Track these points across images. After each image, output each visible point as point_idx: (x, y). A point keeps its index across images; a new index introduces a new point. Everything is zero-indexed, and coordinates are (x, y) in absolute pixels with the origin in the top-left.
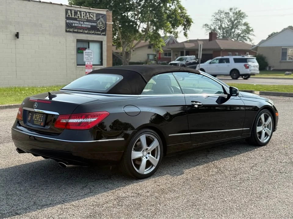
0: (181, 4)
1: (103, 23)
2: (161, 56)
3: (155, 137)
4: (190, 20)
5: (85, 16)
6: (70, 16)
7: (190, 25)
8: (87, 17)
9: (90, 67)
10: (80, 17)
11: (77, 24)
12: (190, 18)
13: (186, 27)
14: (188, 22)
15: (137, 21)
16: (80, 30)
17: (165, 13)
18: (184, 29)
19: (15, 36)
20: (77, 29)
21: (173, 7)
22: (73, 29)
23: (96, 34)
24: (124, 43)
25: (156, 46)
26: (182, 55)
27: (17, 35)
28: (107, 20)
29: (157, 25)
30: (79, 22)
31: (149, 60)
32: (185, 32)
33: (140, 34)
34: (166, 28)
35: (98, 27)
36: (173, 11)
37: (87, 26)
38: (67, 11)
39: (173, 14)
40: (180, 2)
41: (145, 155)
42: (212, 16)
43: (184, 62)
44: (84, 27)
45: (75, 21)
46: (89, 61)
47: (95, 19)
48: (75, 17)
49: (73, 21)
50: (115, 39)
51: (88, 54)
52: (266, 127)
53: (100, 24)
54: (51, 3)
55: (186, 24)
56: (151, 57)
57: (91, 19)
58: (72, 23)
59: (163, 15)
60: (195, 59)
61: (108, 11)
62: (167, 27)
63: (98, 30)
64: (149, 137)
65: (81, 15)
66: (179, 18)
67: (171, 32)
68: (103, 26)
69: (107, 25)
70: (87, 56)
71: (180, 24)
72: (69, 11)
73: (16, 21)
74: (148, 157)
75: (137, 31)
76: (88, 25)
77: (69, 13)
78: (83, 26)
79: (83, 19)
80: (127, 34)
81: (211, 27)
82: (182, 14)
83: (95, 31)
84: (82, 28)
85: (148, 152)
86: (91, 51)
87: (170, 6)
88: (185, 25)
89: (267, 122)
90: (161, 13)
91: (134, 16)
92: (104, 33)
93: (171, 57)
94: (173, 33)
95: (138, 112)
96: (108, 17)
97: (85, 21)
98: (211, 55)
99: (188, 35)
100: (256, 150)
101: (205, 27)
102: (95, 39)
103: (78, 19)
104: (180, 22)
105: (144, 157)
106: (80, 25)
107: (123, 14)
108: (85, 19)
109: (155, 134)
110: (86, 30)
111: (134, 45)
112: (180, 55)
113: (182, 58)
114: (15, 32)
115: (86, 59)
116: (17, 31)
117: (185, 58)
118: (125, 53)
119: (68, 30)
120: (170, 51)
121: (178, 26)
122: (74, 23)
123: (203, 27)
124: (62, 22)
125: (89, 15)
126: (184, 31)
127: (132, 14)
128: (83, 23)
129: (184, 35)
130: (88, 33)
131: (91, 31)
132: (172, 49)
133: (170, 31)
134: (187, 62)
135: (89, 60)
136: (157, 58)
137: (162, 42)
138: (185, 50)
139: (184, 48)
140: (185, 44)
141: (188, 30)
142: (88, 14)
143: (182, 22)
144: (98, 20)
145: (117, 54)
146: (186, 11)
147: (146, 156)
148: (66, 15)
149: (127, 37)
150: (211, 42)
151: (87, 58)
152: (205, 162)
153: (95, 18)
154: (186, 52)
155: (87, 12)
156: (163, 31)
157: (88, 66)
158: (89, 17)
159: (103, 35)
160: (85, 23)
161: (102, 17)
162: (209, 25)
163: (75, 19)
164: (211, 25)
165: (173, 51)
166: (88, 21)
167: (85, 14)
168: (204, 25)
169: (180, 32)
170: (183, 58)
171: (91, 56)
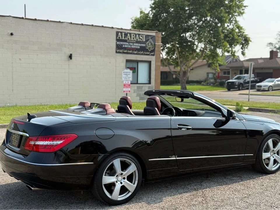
0: (239, 23)
1: (152, 44)
2: (220, 75)
3: (132, 161)
4: (248, 39)
5: (135, 38)
6: (121, 38)
7: (248, 44)
8: (136, 38)
9: (128, 86)
10: (130, 39)
11: (127, 45)
12: (247, 37)
13: (244, 46)
14: (246, 41)
15: (195, 41)
16: (130, 51)
17: (222, 33)
18: (242, 48)
19: (69, 57)
20: (127, 50)
21: (231, 27)
22: (122, 50)
23: (145, 54)
24: (181, 62)
25: (213, 65)
26: (241, 73)
27: (70, 57)
28: (156, 41)
29: (214, 44)
30: (129, 44)
31: (208, 78)
32: (243, 51)
33: (198, 54)
34: (223, 47)
35: (147, 48)
36: (231, 31)
37: (136, 47)
38: (117, 33)
39: (230, 33)
40: (238, 22)
41: (119, 180)
42: (277, 35)
43: (242, 81)
44: (134, 48)
45: (125, 43)
46: (127, 81)
47: (144, 41)
48: (125, 39)
49: (124, 43)
50: (174, 59)
51: (127, 73)
52: (275, 153)
53: (149, 45)
54: (103, 26)
55: (245, 43)
56: (211, 76)
57: (140, 40)
58: (122, 45)
59: (220, 35)
60: (253, 78)
61: (157, 32)
62: (225, 46)
63: (147, 51)
64: (125, 161)
65: (131, 37)
66: (236, 37)
67: (228, 52)
68: (152, 47)
69: (156, 46)
70: (125, 76)
71: (238, 43)
72: (120, 34)
73: (70, 43)
74: (123, 182)
75: (195, 51)
76: (138, 46)
77: (119, 36)
78: (132, 47)
79: (132, 40)
80: (185, 53)
81: (276, 46)
82: (240, 33)
83: (144, 51)
84: (132, 49)
85: (123, 177)
87: (228, 26)
88: (243, 44)
89: (277, 148)
90: (218, 33)
91: (192, 36)
92: (153, 53)
93: (230, 75)
94: (230, 52)
95: (112, 135)
96: (157, 38)
97: (135, 43)
98: (272, 73)
99: (246, 54)
100: (261, 178)
101: (269, 45)
102: (144, 59)
103: (128, 41)
104: (238, 41)
105: (119, 182)
106: (130, 47)
107: (182, 35)
108: (134, 40)
109: (132, 158)
110: (135, 51)
111: (191, 64)
112: (239, 73)
113: (240, 76)
114: (69, 54)
115: (124, 79)
116: (71, 53)
117: (243, 76)
118: (182, 72)
119: (118, 51)
120: (229, 70)
121: (236, 45)
122: (124, 45)
123: (267, 46)
124: (113, 44)
125: (139, 36)
126: (241, 50)
127: (190, 35)
128: (133, 44)
129: (242, 53)
130: (137, 54)
131: (140, 51)
132: (231, 67)
133: (228, 50)
134: (245, 80)
135: (127, 79)
136: (216, 76)
137: (220, 61)
138: (245, 68)
139: (242, 67)
140: (244, 63)
141: (246, 49)
142: (137, 35)
143: (239, 41)
144: (147, 41)
145: (175, 73)
146: (244, 30)
147: (121, 181)
148: (117, 37)
149: (184, 56)
150: (271, 61)
151: (125, 77)
152: (195, 190)
153: (144, 39)
154: (245, 70)
155: (137, 34)
156: (221, 50)
157: (126, 85)
158: (138, 38)
159: (151, 55)
160: (135, 44)
161: (151, 38)
162: (273, 44)
163: (125, 41)
164: (276, 43)
165: (232, 70)
166: (137, 42)
167: (134, 36)
168: (268, 44)
169: (238, 51)
170: (242, 77)
171: (129, 76)
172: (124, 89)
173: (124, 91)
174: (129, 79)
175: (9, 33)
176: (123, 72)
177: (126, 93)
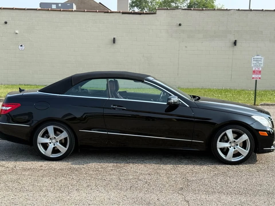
3: (64, 129)
9: (258, 73)
19: (233, 43)
27: (235, 43)
41: (53, 142)
46: (257, 67)
51: (257, 60)
70: (255, 62)
73: (236, 30)
86: (261, 57)
105: (52, 144)
116: (236, 39)
135: (258, 65)
151: (255, 64)
157: (256, 72)
171: (260, 62)
172: (253, 76)
173: (253, 78)
174: (259, 65)
175: (177, 24)
176: (253, 58)
177: (255, 79)
